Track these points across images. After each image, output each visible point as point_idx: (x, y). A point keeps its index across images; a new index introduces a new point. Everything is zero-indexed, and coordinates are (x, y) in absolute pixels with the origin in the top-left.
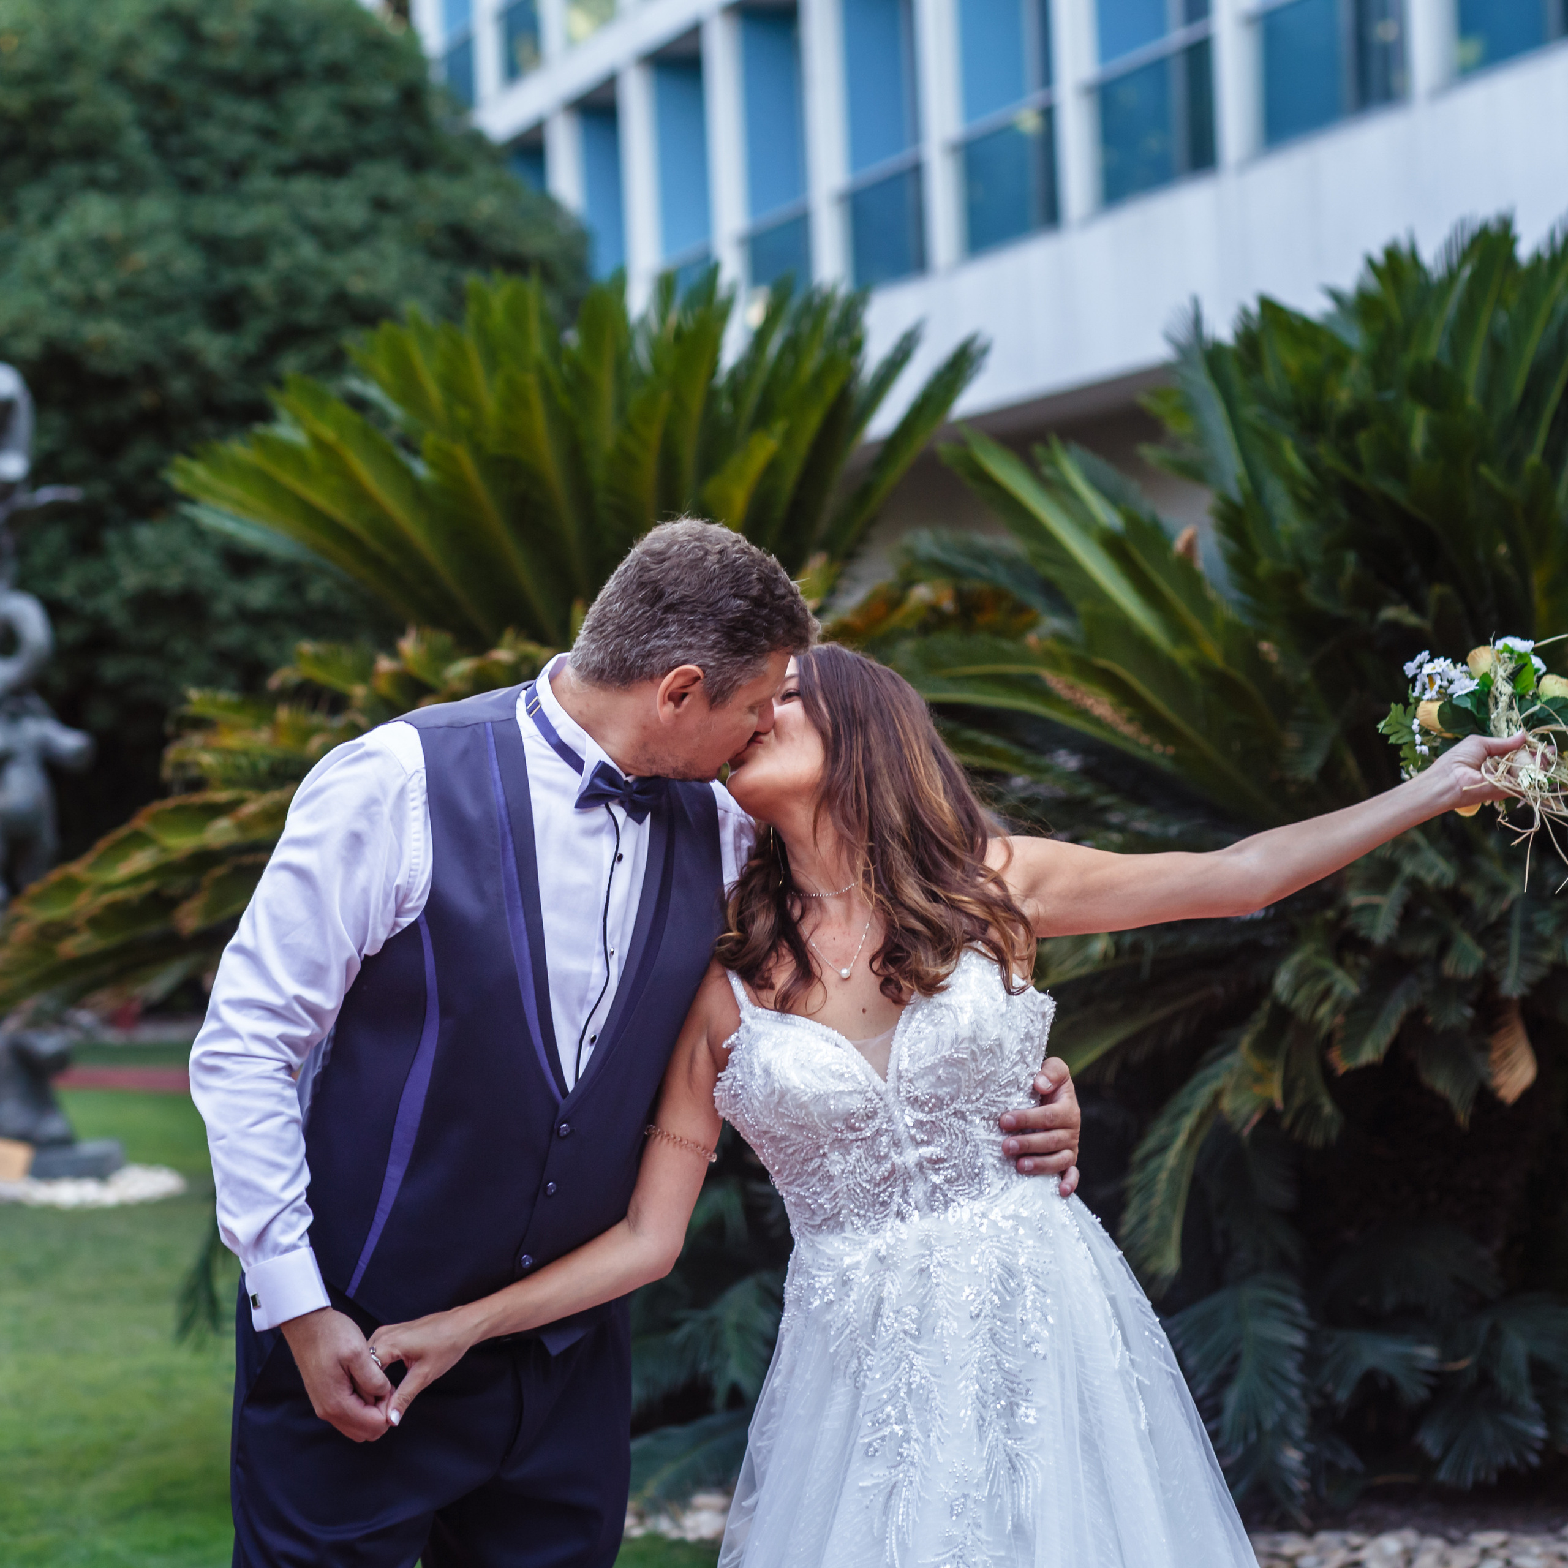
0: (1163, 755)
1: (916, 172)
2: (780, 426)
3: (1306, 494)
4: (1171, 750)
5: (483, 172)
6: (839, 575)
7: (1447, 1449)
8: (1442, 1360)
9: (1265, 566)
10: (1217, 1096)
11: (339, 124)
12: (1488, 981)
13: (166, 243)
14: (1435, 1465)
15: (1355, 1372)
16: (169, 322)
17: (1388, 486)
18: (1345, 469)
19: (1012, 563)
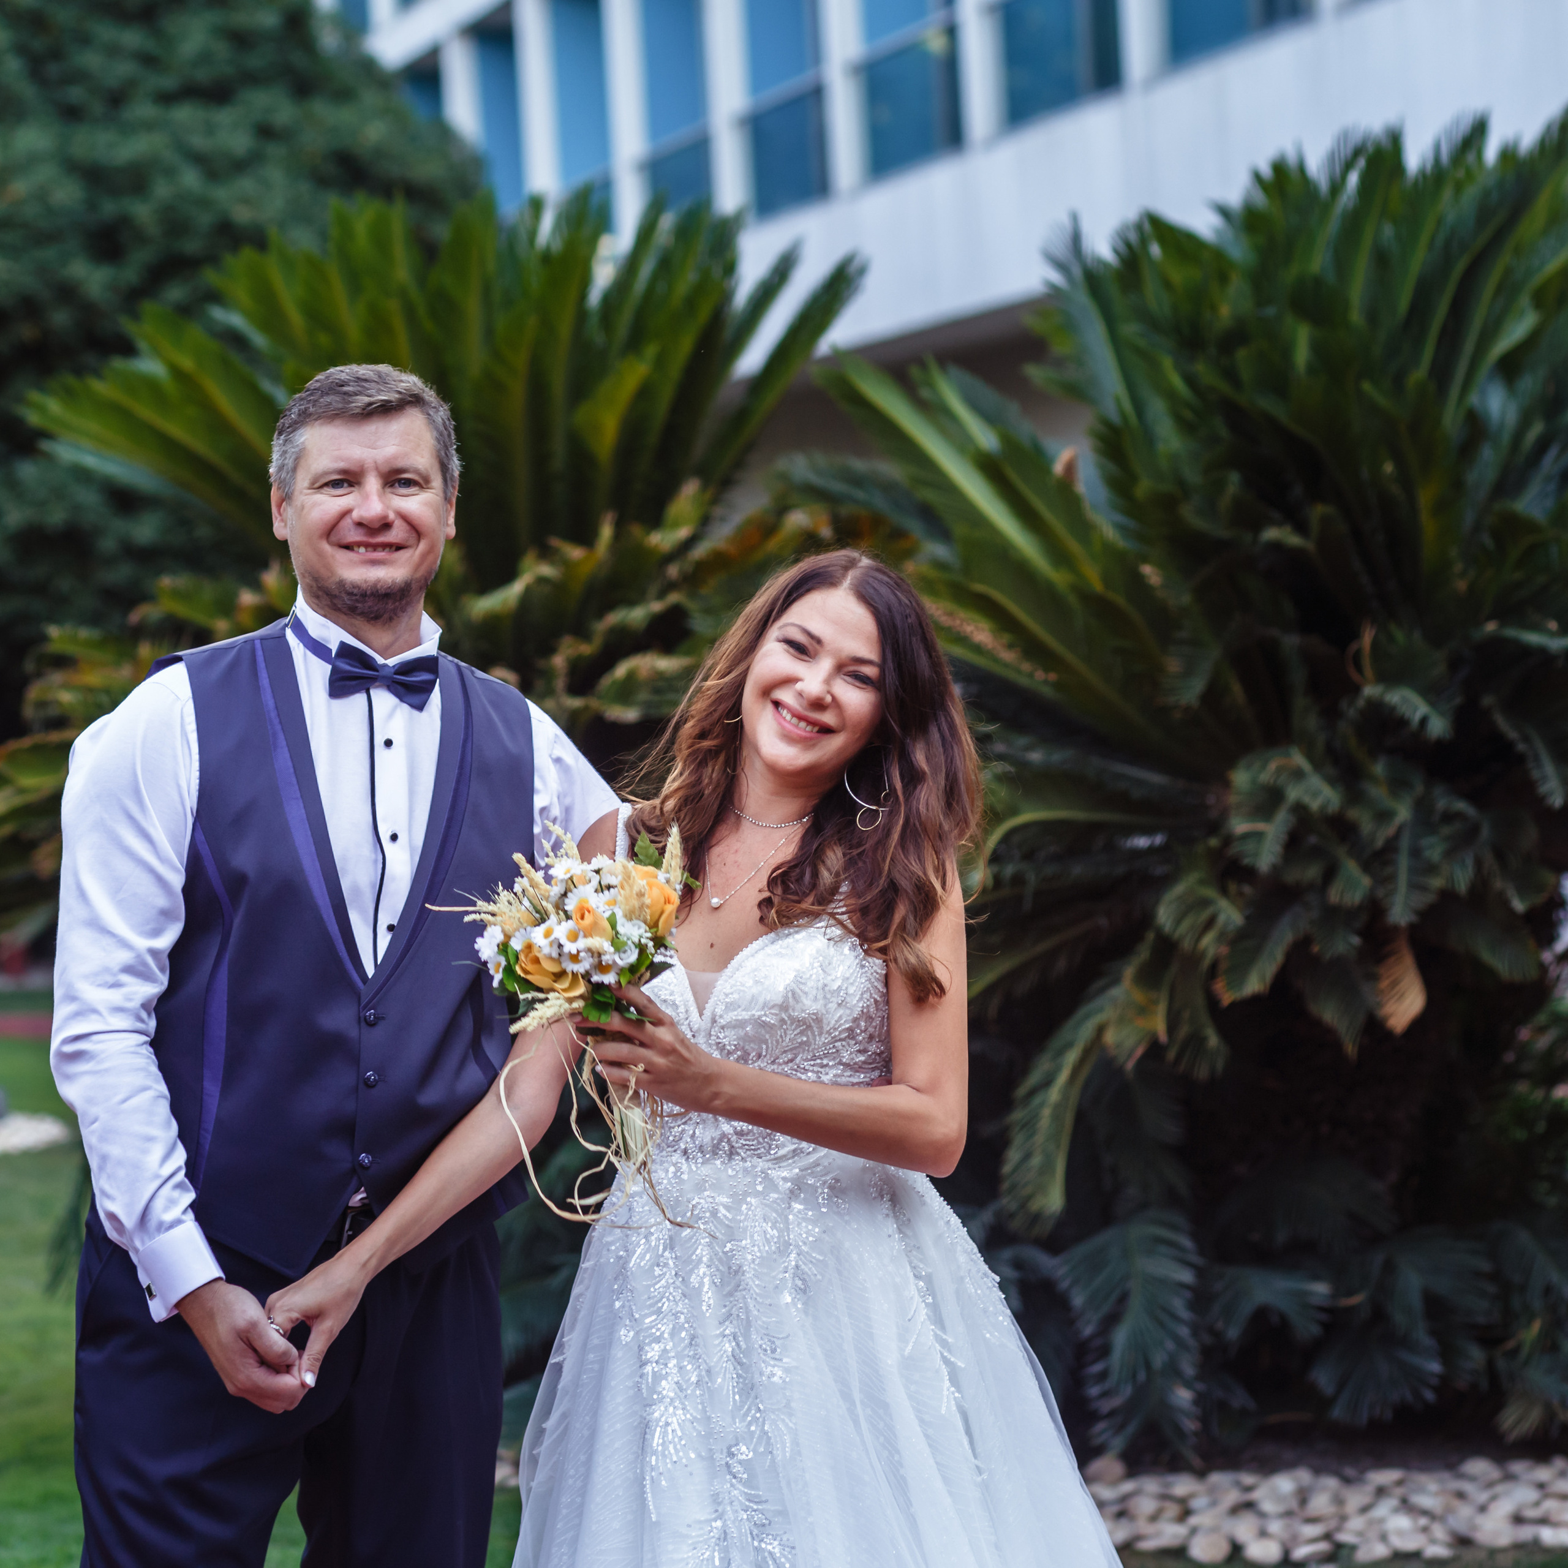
0: (1046, 682)
1: (816, 94)
2: (651, 350)
3: (1188, 414)
4: (1053, 677)
5: (370, 98)
6: (715, 501)
7: (1341, 1386)
8: (1335, 1295)
9: (1144, 487)
10: (1101, 1030)
11: (222, 50)
12: (1375, 909)
13: (45, 173)
14: (1330, 1402)
15: (1246, 1309)
16: (49, 254)
17: (1268, 404)
18: (1224, 387)
19: (888, 488)
